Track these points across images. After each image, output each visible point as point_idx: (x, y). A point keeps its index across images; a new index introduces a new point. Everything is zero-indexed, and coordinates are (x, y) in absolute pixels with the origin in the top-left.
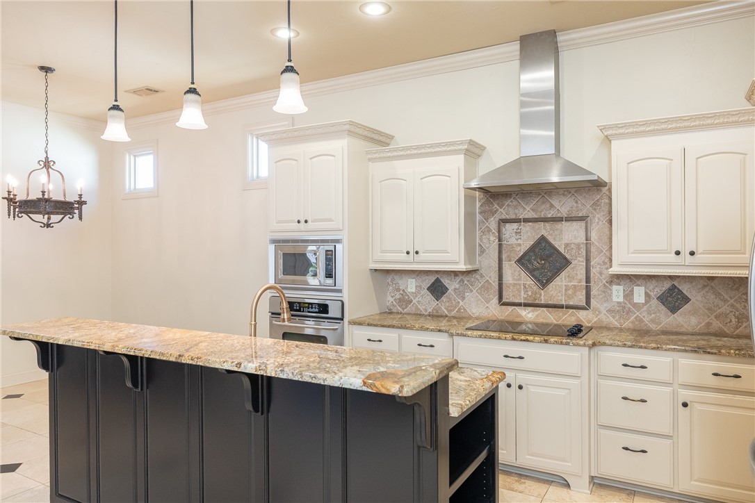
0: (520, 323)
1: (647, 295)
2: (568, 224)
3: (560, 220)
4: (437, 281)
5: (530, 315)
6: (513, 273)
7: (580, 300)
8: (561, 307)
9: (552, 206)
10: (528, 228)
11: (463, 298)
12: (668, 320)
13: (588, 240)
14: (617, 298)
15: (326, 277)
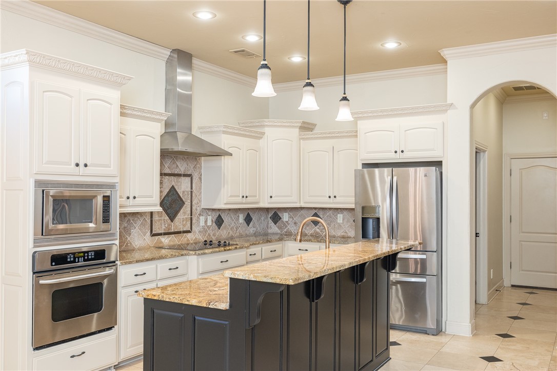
1: (212, 220)
2: (184, 178)
5: (166, 241)
7: (188, 227)
8: (181, 232)
9: (177, 166)
10: (166, 180)
11: (130, 235)
12: (218, 233)
13: (192, 188)
14: (202, 223)
15: (103, 223)
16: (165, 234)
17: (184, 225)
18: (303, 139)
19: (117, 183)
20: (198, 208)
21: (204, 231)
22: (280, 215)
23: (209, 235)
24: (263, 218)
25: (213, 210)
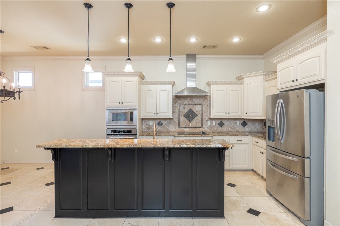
0: (185, 132)
1: (216, 123)
2: (197, 105)
3: (195, 104)
4: (160, 121)
5: (187, 130)
6: (183, 119)
7: (200, 125)
8: (195, 127)
9: (193, 101)
10: (187, 106)
11: (168, 126)
12: (220, 129)
13: (202, 110)
14: (209, 124)
15: (131, 121)
16: (186, 127)
17: (198, 125)
18: (266, 81)
20: (206, 118)
21: (210, 127)
23: (214, 129)
25: (217, 119)
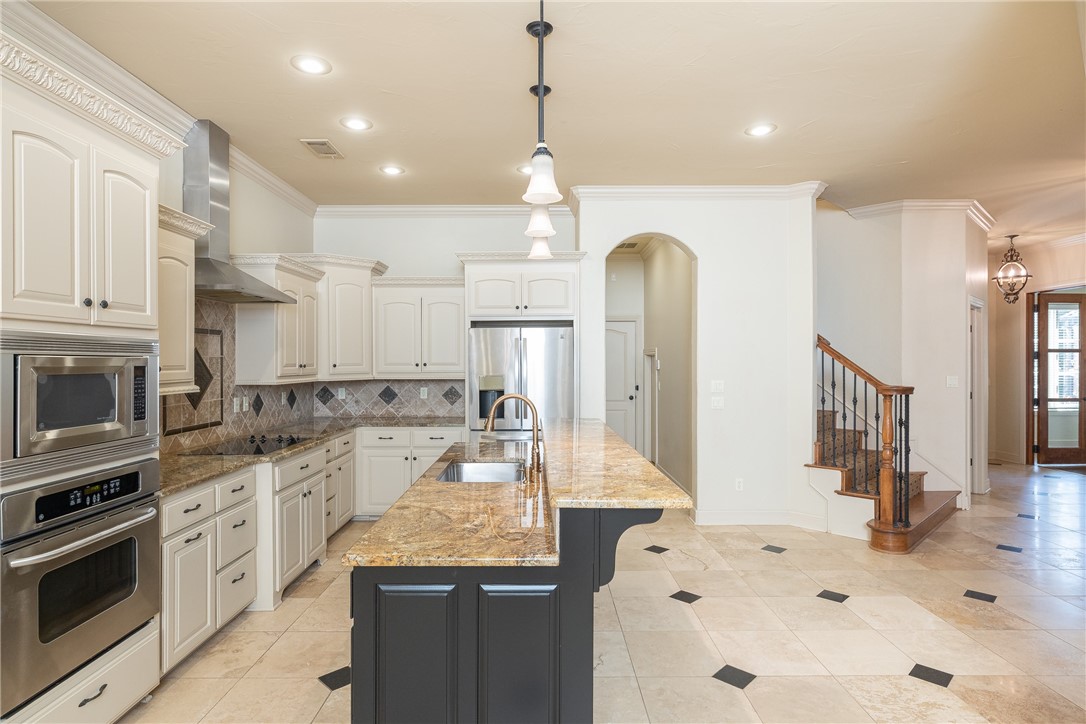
1: (249, 403)
2: (211, 337)
3: (207, 332)
5: (187, 442)
7: (218, 416)
8: (207, 426)
12: (256, 422)
13: (222, 354)
14: (236, 409)
15: (135, 419)
16: (185, 430)
17: (212, 414)
18: (377, 285)
19: (156, 342)
20: (231, 386)
21: (238, 422)
22: (332, 391)
23: (246, 426)
24: (307, 397)
25: (251, 387)
